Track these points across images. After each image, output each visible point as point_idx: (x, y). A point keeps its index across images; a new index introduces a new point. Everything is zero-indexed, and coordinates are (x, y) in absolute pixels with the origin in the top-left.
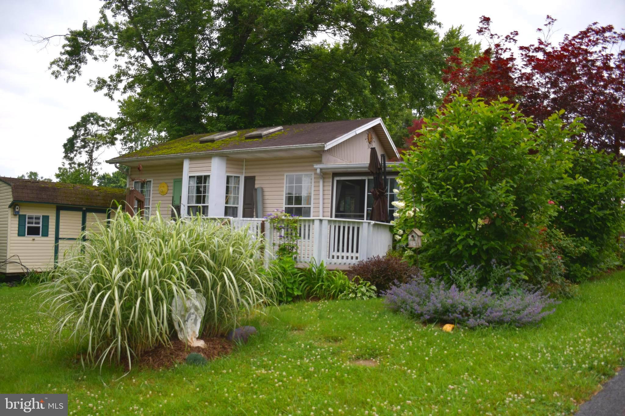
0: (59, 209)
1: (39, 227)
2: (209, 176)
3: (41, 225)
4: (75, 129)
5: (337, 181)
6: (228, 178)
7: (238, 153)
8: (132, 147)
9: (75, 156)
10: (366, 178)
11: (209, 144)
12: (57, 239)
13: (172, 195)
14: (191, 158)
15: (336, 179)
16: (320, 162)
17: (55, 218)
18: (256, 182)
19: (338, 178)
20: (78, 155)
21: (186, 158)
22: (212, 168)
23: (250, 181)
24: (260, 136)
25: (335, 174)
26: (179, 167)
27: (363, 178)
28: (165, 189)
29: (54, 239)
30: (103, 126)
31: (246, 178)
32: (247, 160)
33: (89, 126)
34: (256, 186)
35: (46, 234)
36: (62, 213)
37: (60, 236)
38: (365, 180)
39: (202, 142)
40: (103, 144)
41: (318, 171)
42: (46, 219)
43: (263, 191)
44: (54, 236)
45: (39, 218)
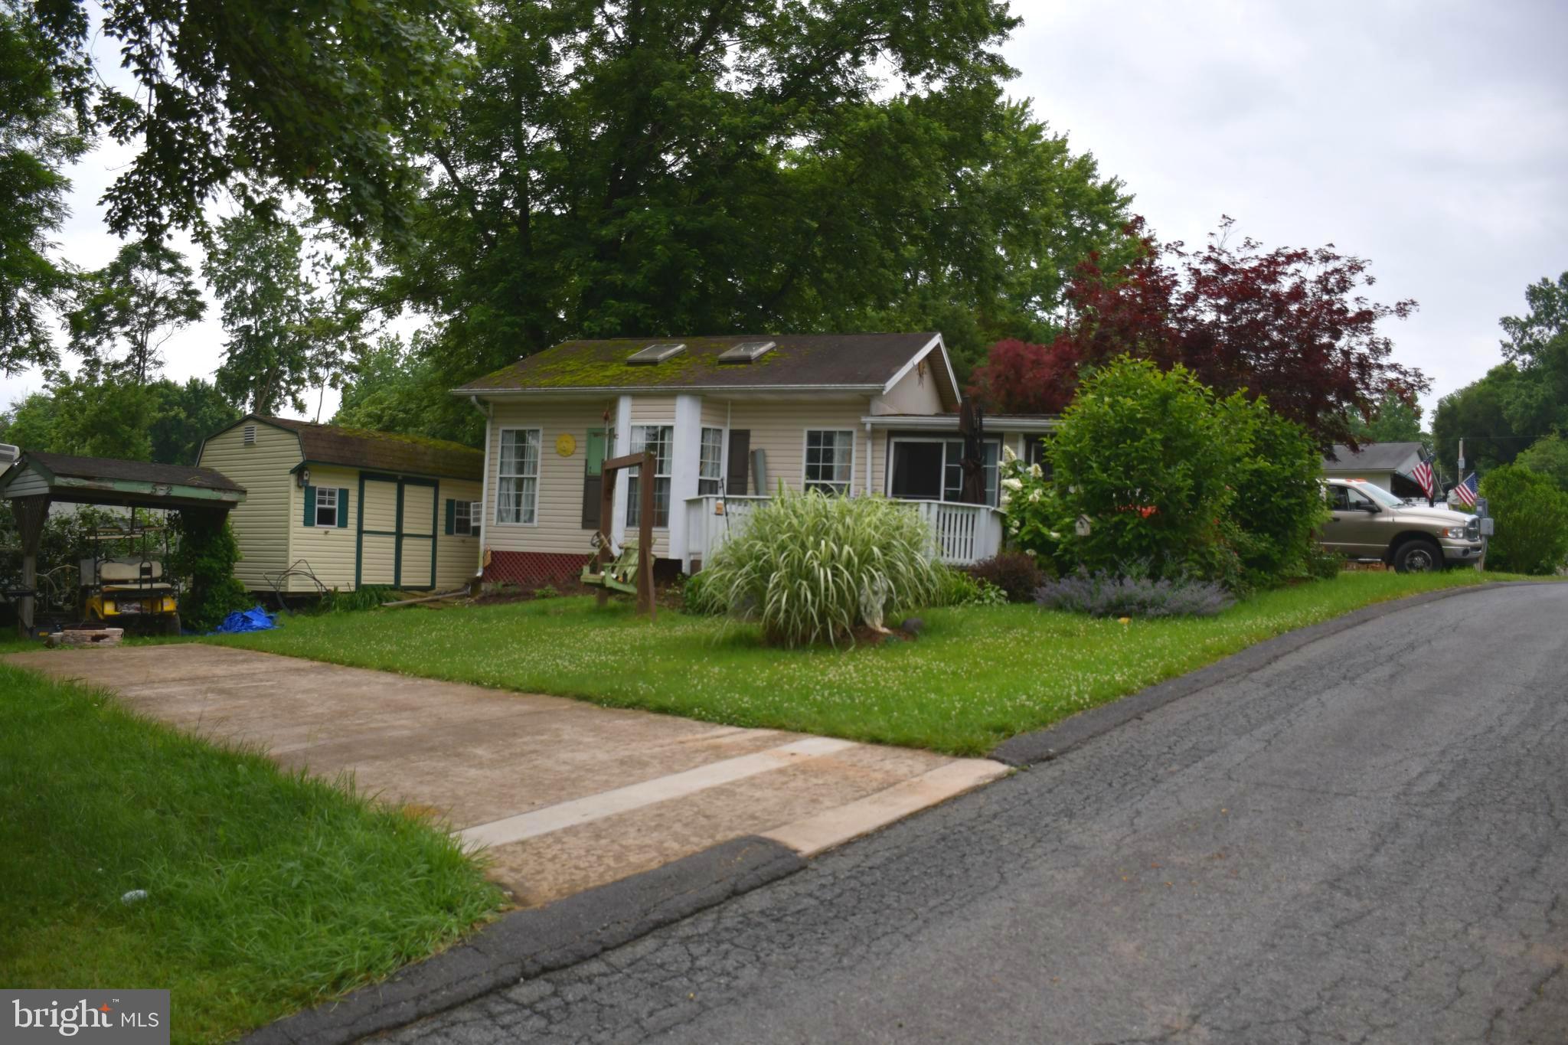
0: (366, 476)
1: (333, 511)
2: (671, 428)
3: (336, 506)
4: (107, 278)
5: (896, 444)
6: (704, 430)
7: (730, 391)
8: (249, 328)
9: (99, 343)
10: (944, 441)
11: (649, 367)
12: (360, 532)
13: (583, 457)
14: (635, 396)
15: (893, 440)
16: (867, 412)
17: (356, 493)
18: (752, 440)
19: (898, 440)
20: (107, 343)
21: (625, 394)
22: (677, 414)
23: (740, 439)
24: (747, 360)
25: (892, 433)
26: (607, 409)
27: (939, 440)
28: (570, 446)
29: (355, 533)
30: (170, 273)
31: (733, 433)
32: (734, 403)
33: (136, 273)
34: (752, 447)
35: (343, 524)
36: (367, 484)
37: (365, 528)
38: (941, 445)
39: (631, 363)
40: (168, 316)
41: (868, 427)
42: (344, 494)
43: (765, 456)
44: (355, 527)
45: (332, 494)
